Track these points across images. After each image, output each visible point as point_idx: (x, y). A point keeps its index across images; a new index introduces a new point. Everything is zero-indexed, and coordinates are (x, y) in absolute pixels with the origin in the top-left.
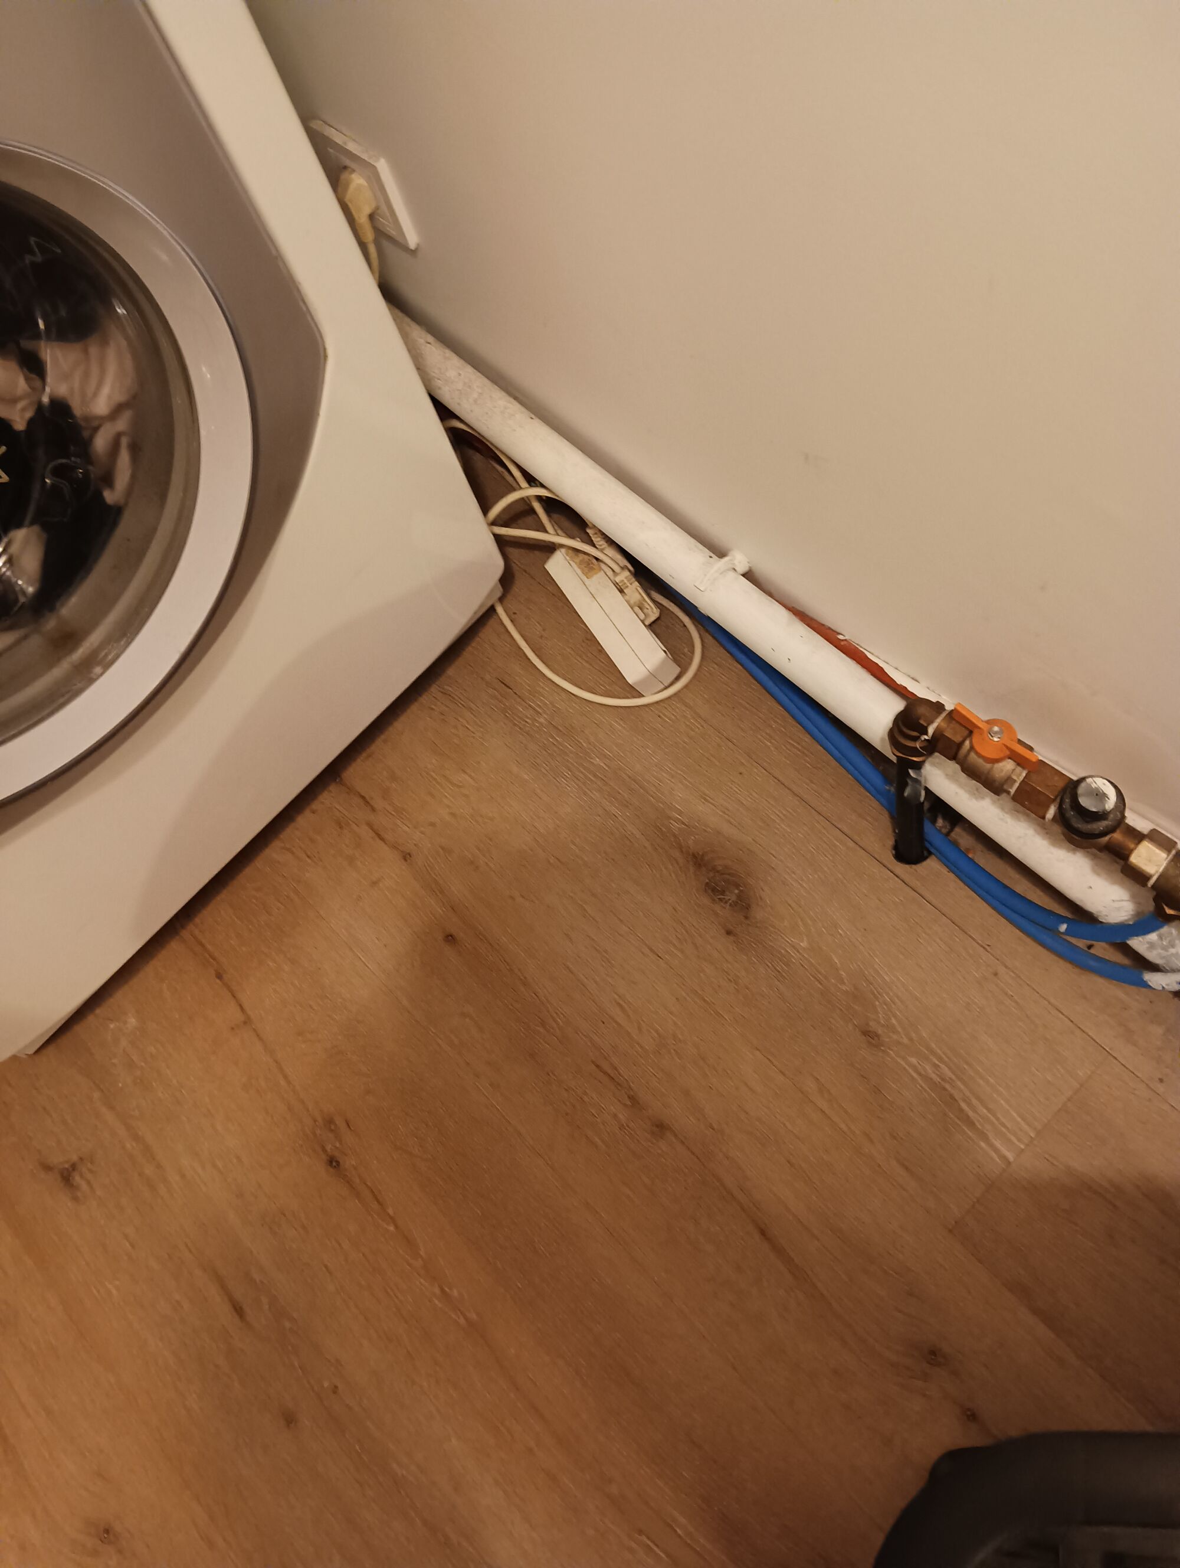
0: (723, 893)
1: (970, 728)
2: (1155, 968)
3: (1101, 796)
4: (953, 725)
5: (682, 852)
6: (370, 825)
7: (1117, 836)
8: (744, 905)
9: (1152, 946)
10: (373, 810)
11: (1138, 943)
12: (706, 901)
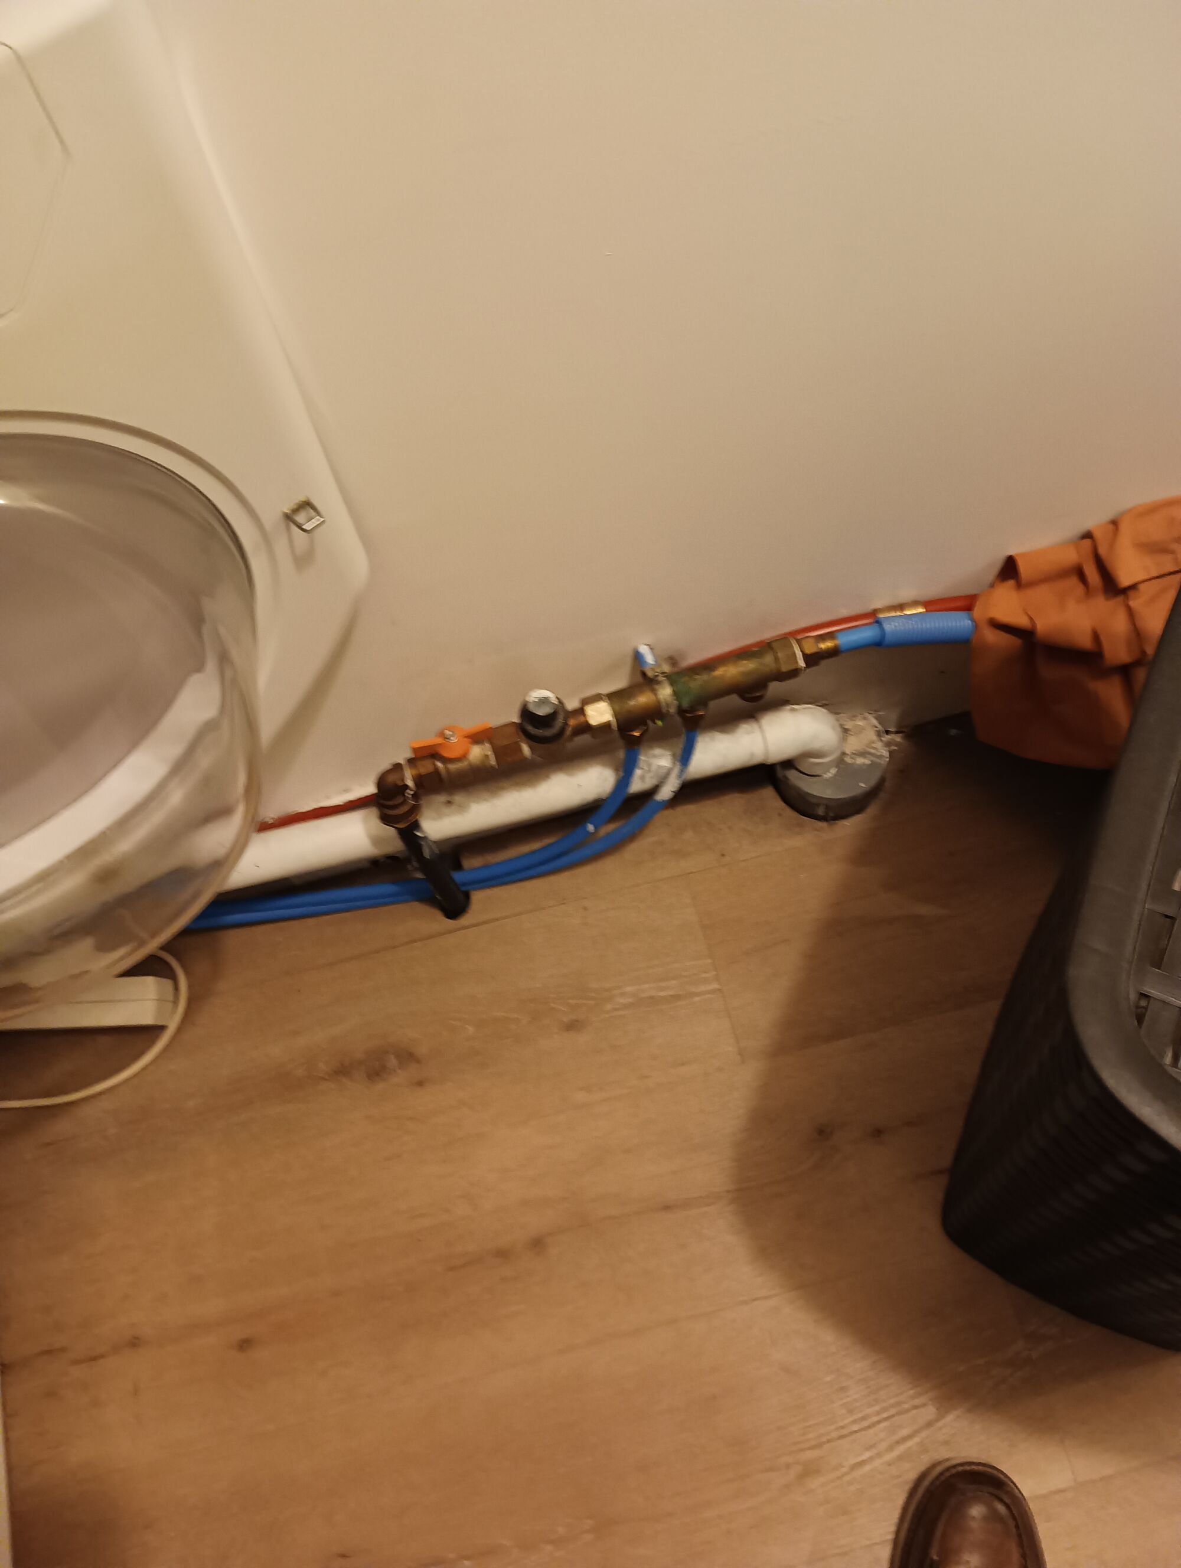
0: (384, 1068)
1: (431, 753)
2: (655, 789)
3: (544, 701)
4: (419, 763)
5: (326, 1080)
6: (76, 1362)
7: (572, 722)
8: (408, 1057)
9: (642, 778)
10: (63, 1350)
11: (637, 786)
12: (380, 1086)
